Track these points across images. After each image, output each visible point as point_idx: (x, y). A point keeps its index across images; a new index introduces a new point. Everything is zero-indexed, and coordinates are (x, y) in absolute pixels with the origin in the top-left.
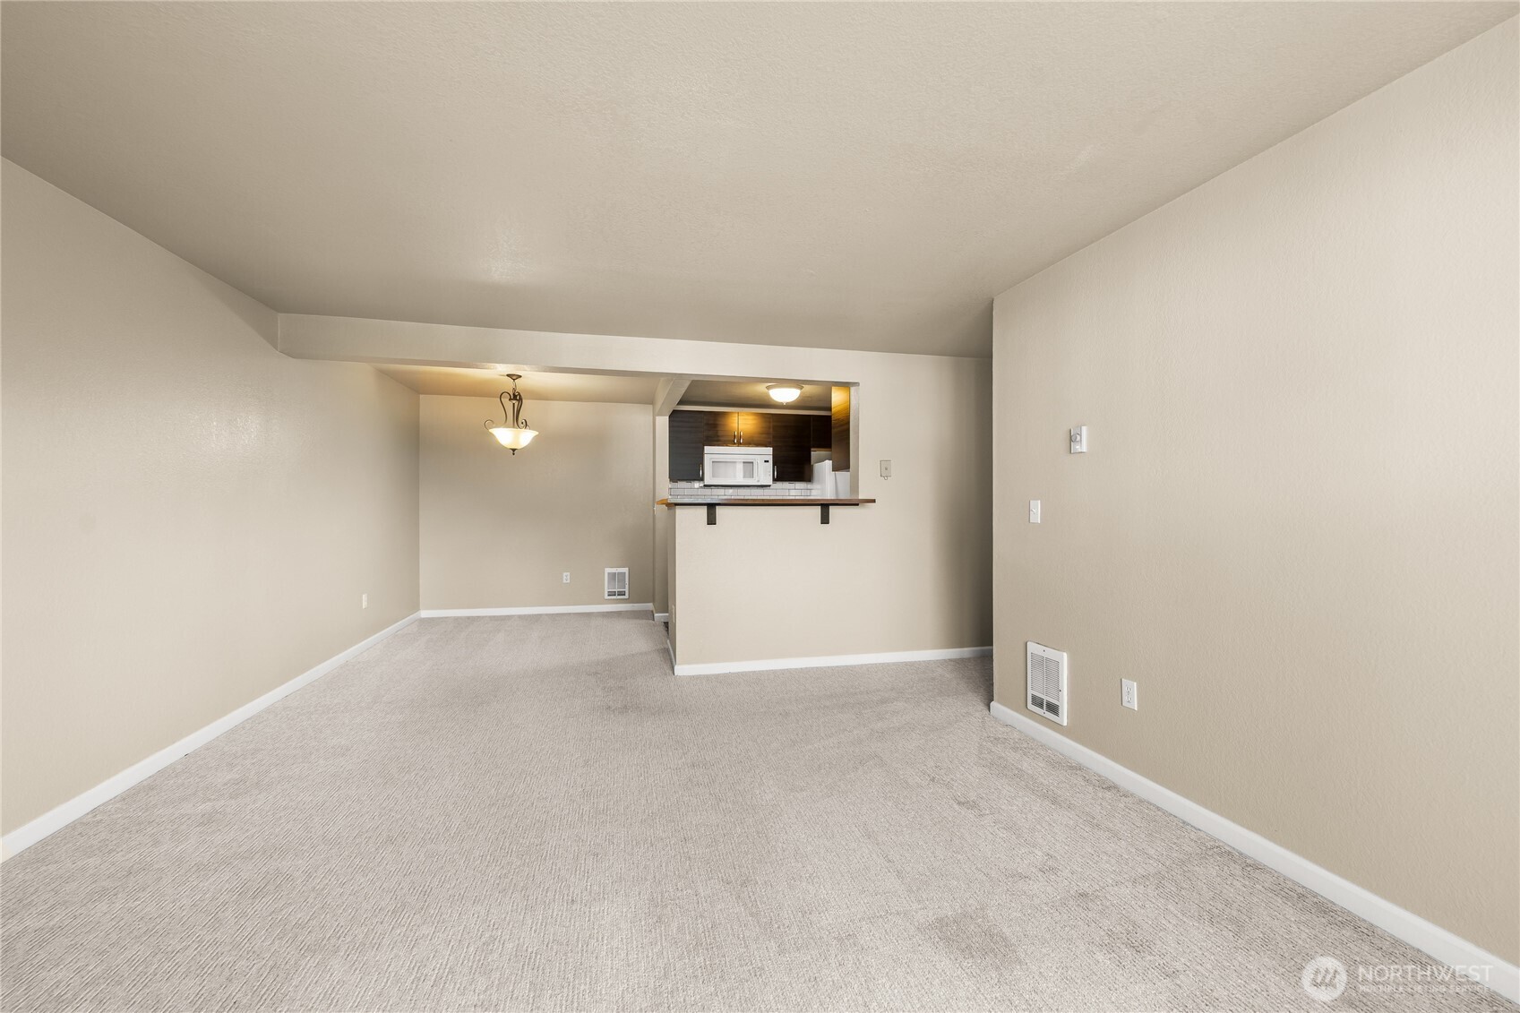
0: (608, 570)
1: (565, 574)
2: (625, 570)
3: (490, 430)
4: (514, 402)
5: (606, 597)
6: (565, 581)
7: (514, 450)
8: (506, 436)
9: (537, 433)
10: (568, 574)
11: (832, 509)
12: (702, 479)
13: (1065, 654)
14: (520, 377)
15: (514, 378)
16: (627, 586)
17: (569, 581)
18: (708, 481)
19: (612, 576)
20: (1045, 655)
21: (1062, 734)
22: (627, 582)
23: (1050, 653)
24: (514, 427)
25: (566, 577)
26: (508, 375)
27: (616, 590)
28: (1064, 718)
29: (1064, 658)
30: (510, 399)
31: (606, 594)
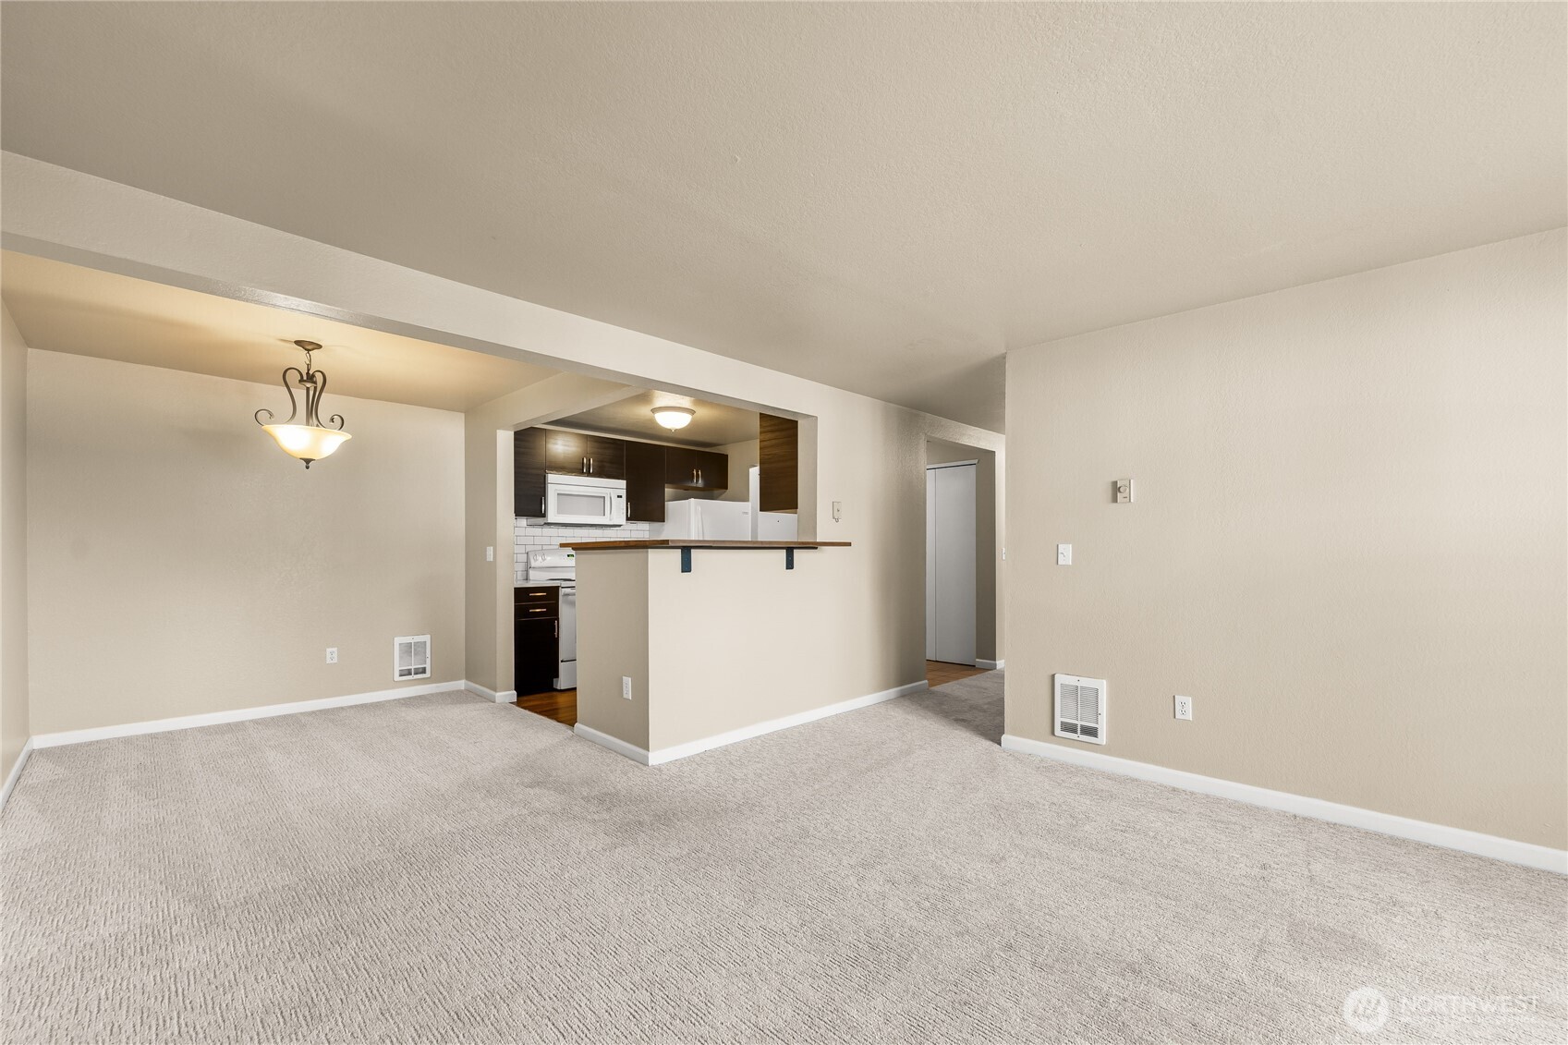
0: (398, 640)
1: (329, 650)
2: (427, 638)
3: (268, 427)
4: (309, 385)
5: (397, 678)
6: (329, 661)
7: (308, 461)
8: (294, 438)
9: (349, 437)
10: (335, 649)
11: (796, 552)
12: (544, 515)
13: (1105, 682)
14: (319, 347)
15: (309, 347)
16: (428, 661)
17: (335, 661)
18: (552, 517)
19: (407, 649)
20: (1079, 684)
21: (1102, 753)
22: (428, 654)
23: (1086, 682)
24: (308, 424)
25: (332, 655)
26: (297, 343)
27: (413, 667)
28: (1103, 738)
29: (1103, 686)
30: (302, 381)
31: (397, 673)
